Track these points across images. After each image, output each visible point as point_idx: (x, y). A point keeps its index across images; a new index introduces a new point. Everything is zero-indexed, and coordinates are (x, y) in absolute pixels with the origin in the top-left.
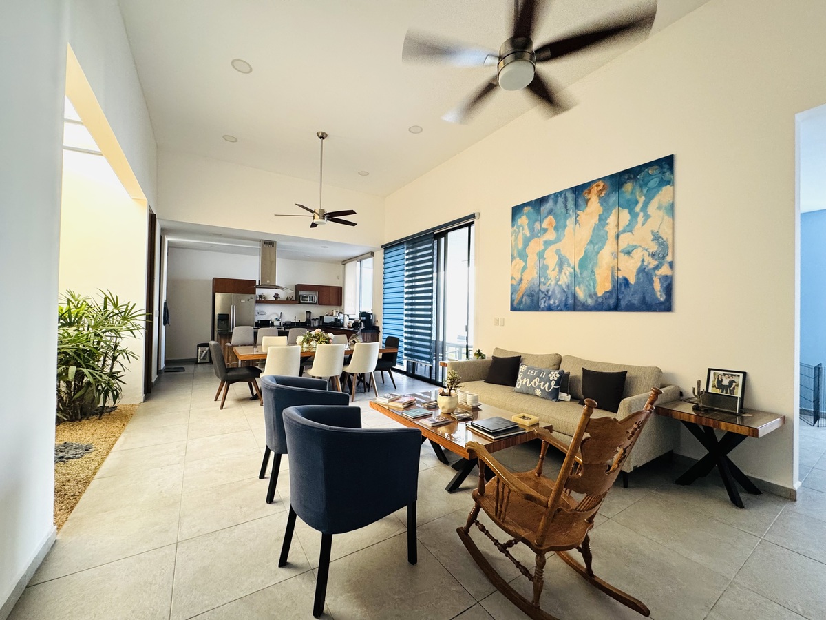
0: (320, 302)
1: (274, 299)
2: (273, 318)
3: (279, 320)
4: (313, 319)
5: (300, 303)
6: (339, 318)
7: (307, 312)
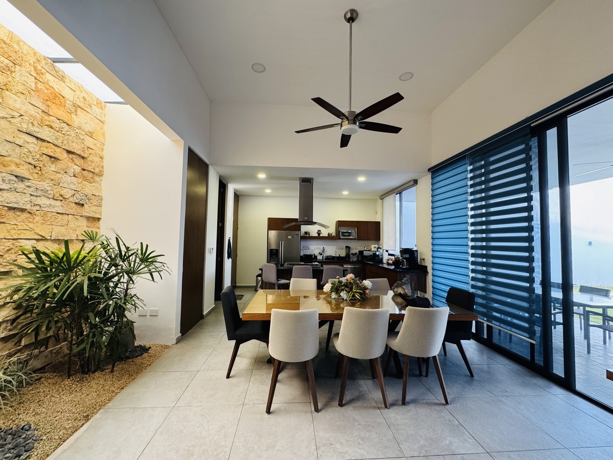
0: (359, 238)
1: (317, 235)
2: (316, 252)
3: (321, 254)
4: (352, 254)
5: (340, 239)
6: (377, 253)
7: (346, 247)
